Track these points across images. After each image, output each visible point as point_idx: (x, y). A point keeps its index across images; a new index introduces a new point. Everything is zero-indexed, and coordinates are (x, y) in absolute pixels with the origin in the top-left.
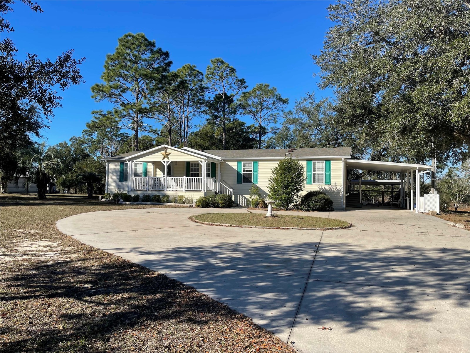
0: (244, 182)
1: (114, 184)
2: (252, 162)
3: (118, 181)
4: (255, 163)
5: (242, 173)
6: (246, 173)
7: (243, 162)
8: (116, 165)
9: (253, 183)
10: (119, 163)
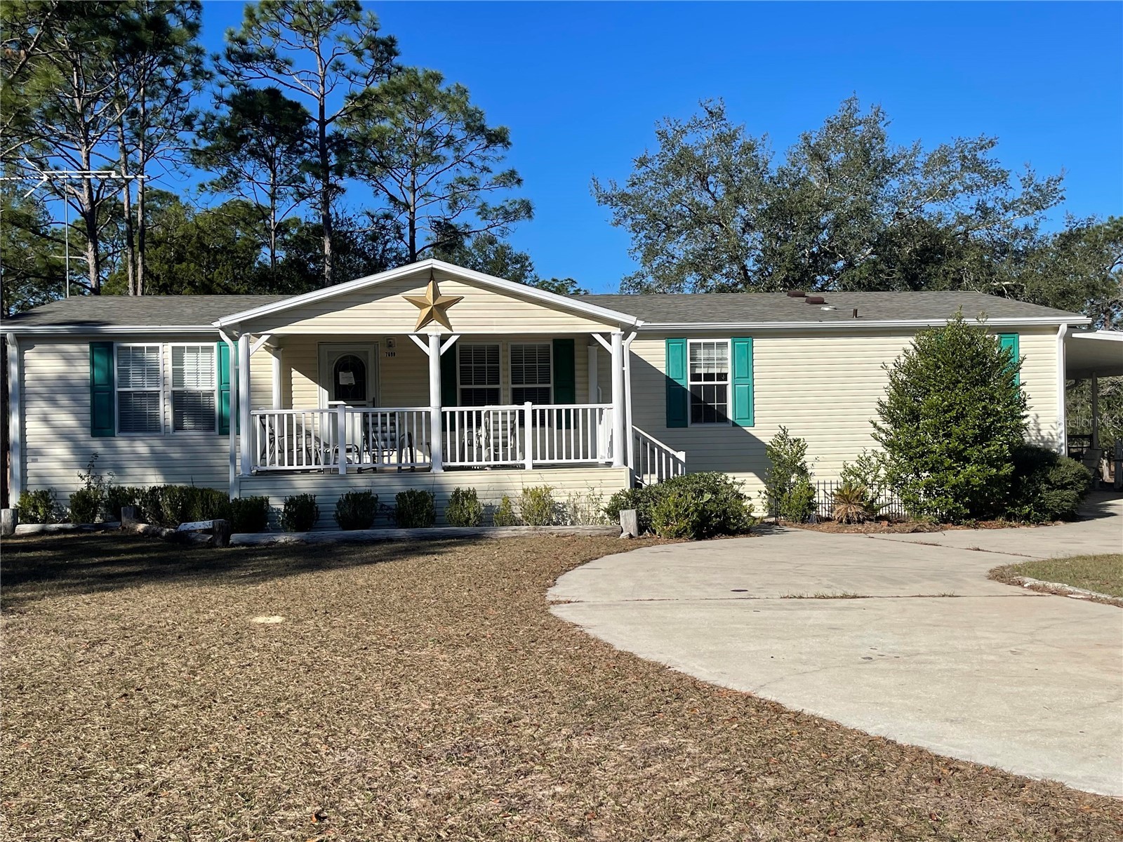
0: (696, 419)
1: (61, 451)
2: (729, 341)
3: (83, 435)
4: (741, 343)
5: (688, 383)
6: (703, 383)
7: (689, 341)
8: (68, 358)
9: (735, 425)
10: (87, 347)
